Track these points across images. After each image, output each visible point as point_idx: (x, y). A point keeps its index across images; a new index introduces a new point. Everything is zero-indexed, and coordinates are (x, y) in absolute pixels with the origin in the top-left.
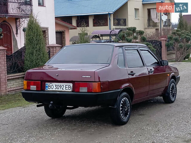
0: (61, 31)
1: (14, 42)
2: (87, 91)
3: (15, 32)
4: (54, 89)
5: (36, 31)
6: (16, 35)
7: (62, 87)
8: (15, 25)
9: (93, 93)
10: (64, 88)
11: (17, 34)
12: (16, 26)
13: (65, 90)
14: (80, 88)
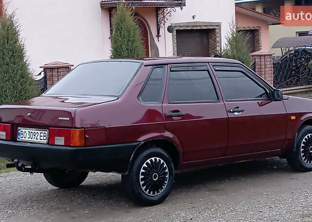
0: (252, 29)
1: (153, 50)
2: (63, 144)
3: (154, 33)
4: (27, 139)
5: (126, 34)
6: (156, 39)
7: (36, 135)
8: (155, 20)
9: (71, 146)
10: (38, 138)
11: (158, 36)
12: (157, 22)
13: (39, 140)
14: (56, 137)
